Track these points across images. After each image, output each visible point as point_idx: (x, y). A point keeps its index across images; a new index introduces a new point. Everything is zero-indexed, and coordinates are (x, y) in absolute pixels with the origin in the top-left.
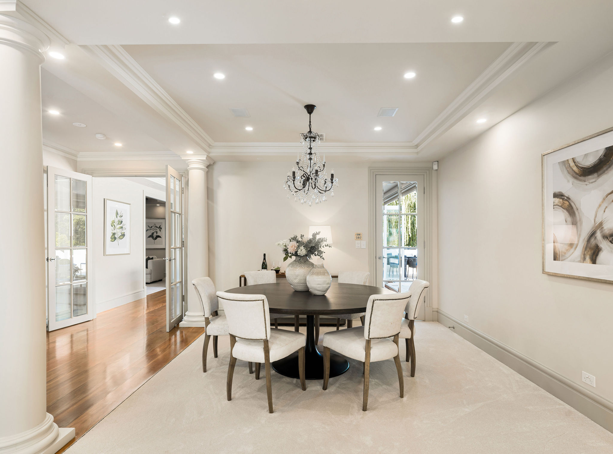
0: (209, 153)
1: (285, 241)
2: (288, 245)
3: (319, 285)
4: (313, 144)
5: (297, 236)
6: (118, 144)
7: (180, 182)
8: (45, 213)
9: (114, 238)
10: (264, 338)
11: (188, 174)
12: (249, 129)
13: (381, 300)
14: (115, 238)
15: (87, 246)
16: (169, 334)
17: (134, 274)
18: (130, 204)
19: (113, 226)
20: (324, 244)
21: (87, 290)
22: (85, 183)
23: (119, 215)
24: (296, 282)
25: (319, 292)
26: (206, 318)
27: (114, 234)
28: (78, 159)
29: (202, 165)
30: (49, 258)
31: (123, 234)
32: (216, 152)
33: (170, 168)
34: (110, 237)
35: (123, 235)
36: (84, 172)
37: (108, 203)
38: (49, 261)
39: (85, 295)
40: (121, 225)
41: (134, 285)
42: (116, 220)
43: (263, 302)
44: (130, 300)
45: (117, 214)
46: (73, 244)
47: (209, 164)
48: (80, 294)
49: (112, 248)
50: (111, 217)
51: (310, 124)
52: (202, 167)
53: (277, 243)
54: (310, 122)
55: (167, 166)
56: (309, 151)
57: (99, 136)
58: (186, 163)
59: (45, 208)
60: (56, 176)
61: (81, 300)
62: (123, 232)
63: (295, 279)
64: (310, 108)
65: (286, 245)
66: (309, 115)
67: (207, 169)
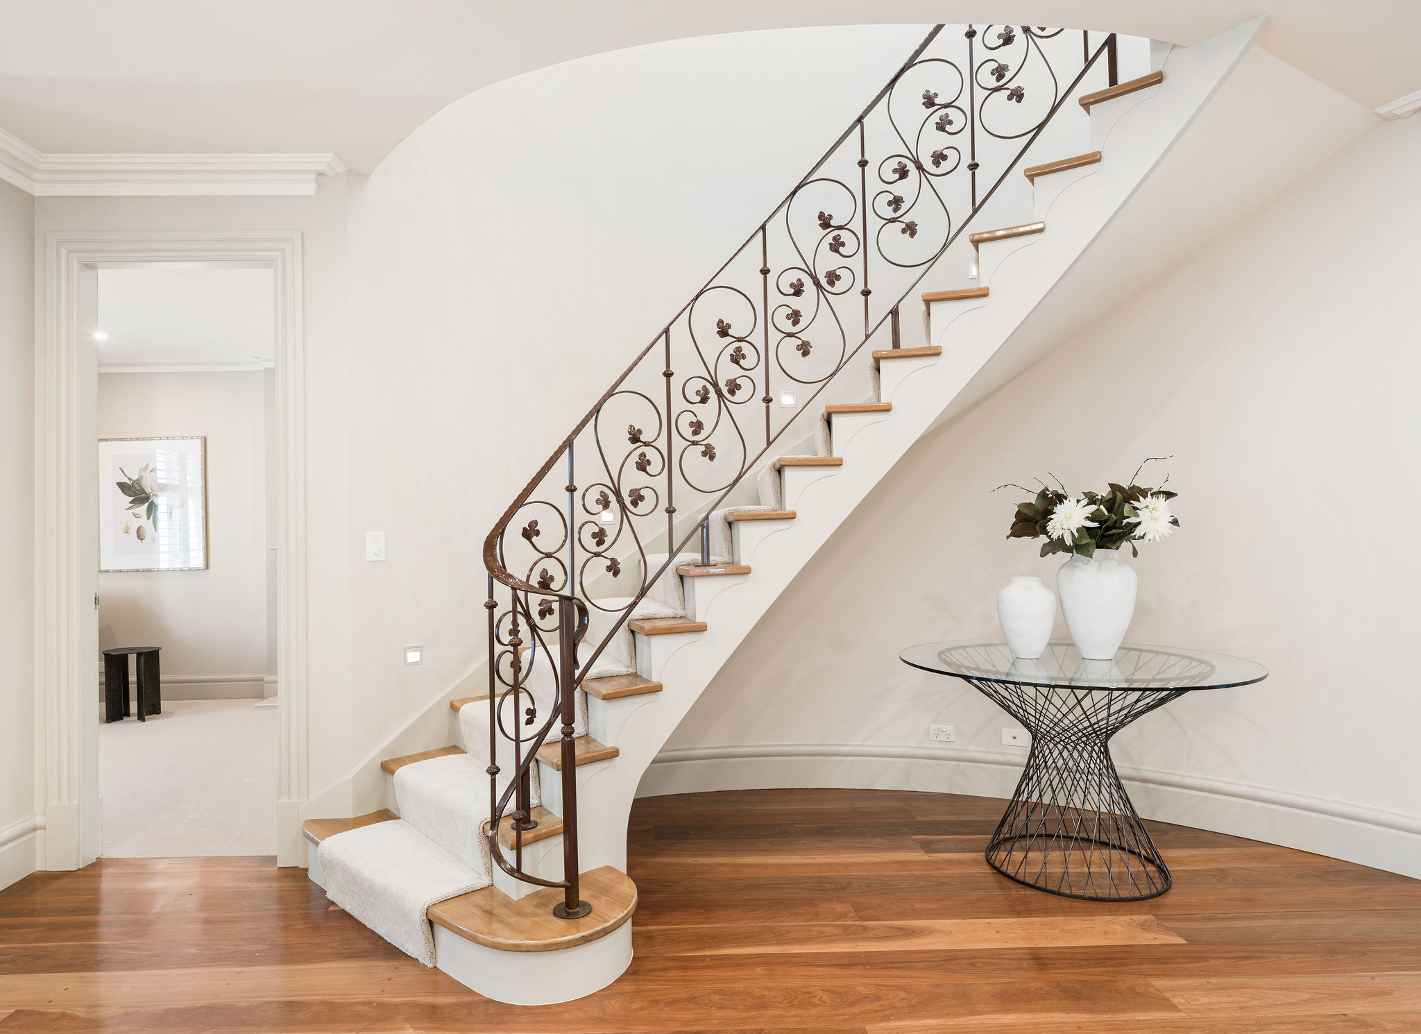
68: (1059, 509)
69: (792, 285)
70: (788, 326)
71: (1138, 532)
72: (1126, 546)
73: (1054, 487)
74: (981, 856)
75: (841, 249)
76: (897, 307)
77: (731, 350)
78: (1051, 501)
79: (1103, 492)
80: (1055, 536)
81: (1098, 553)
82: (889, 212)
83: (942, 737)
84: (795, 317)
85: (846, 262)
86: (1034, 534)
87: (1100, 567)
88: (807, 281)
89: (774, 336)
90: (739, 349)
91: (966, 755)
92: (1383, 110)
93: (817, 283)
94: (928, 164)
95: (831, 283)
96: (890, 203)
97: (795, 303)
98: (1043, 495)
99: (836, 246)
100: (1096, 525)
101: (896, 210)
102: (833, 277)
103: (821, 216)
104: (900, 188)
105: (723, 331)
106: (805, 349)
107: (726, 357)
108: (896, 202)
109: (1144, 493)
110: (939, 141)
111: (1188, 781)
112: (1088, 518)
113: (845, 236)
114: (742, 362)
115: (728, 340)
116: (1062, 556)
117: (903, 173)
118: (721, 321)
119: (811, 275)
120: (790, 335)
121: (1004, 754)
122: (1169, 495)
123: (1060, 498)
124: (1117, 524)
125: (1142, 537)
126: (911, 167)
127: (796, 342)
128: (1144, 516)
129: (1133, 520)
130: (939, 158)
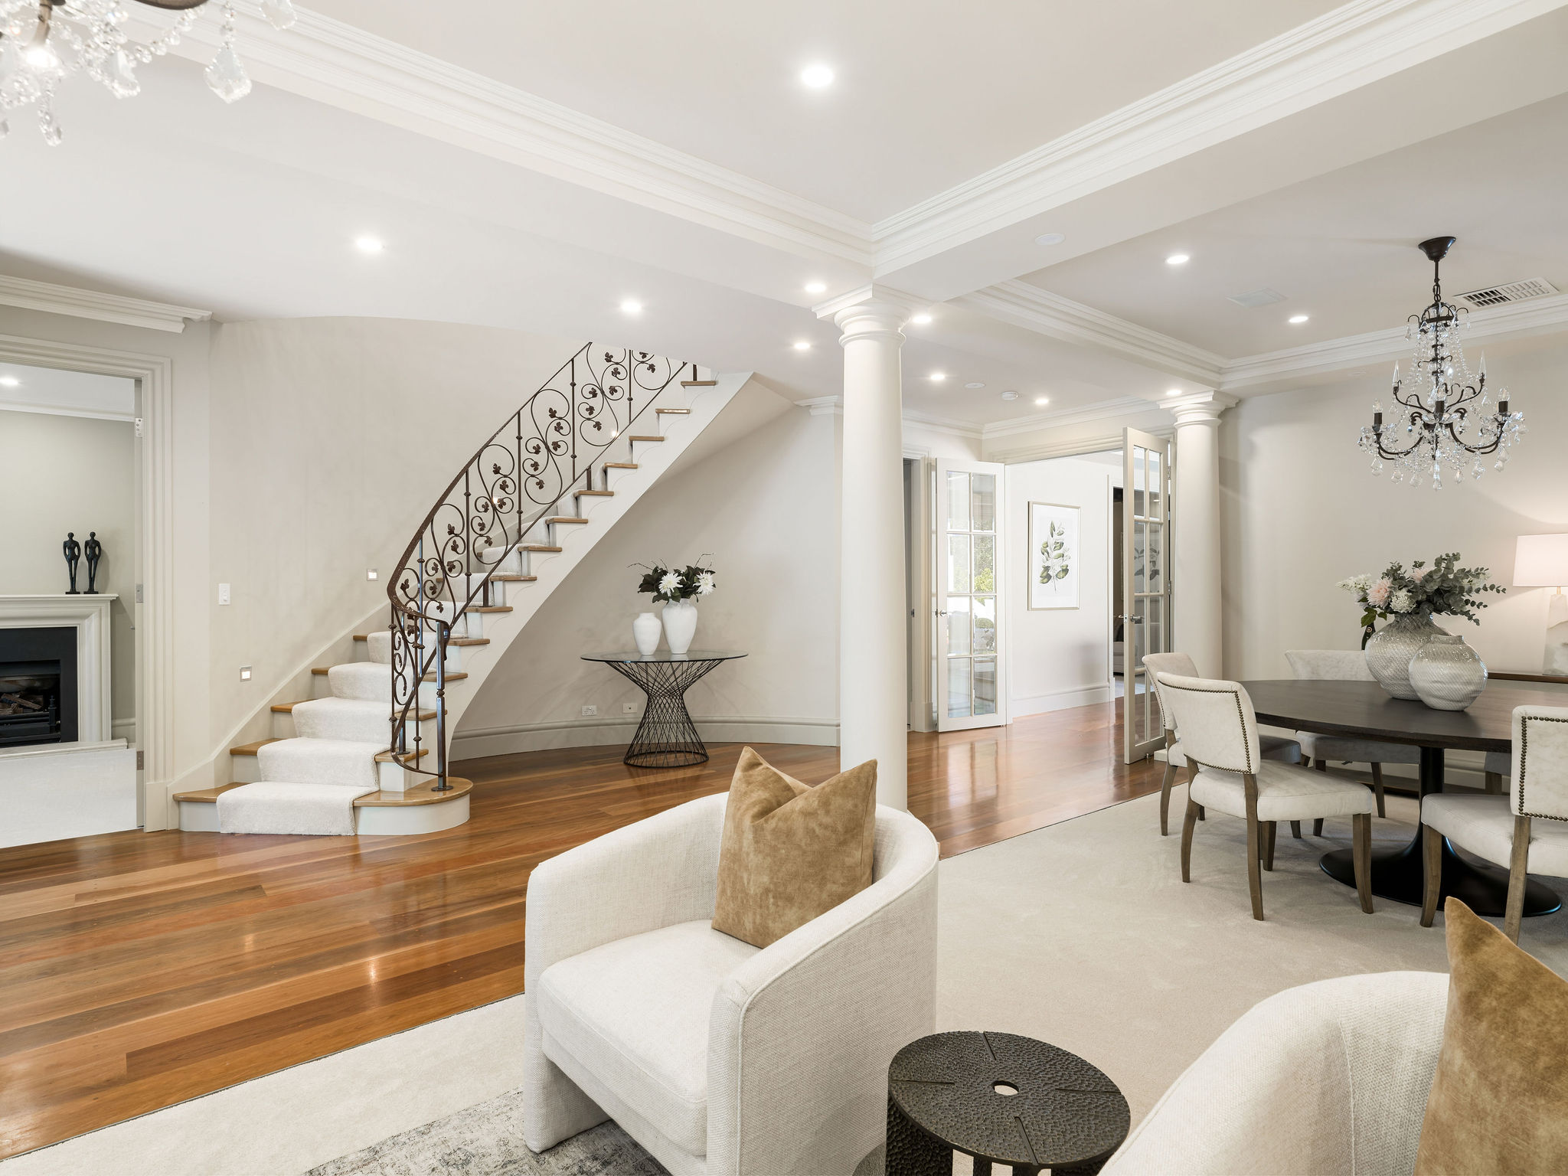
0: (1220, 384)
1: (1362, 577)
2: (1371, 587)
3: (1439, 685)
4: (1444, 336)
5: (1401, 566)
6: (1042, 401)
7: (1162, 455)
8: (934, 536)
9: (1047, 577)
10: (1245, 768)
11: (1175, 437)
12: (1298, 319)
13: (1547, 719)
14: (1049, 577)
15: (996, 592)
16: (1130, 768)
17: (1087, 650)
18: (1078, 508)
19: (1045, 553)
20: (1478, 583)
21: (996, 675)
22: (993, 478)
23: (1057, 532)
24: (1387, 674)
25: (1440, 701)
26: (1169, 730)
27: (1047, 568)
28: (984, 437)
29: (1206, 415)
30: (939, 612)
31: (1064, 568)
32: (1235, 382)
33: (1131, 432)
34: (1040, 575)
35: (1066, 571)
36: (992, 458)
37: (1035, 508)
38: (939, 615)
39: (993, 682)
40: (1061, 551)
41: (1088, 671)
42: (1051, 541)
43: (1237, 696)
44: (1080, 701)
45: (1053, 529)
46: (973, 590)
47: (1223, 408)
48: (987, 681)
49: (1043, 595)
50: (1040, 536)
51: (1438, 285)
52: (1206, 417)
53: (1341, 583)
54: (1437, 280)
55: (1125, 430)
56: (1431, 353)
57: (1007, 396)
58: (1171, 415)
59: (934, 528)
60: (949, 473)
61: (987, 689)
62: (1065, 563)
63: (1385, 667)
64: (1436, 248)
65: (1366, 587)
66: (1433, 263)
67: (1220, 421)
68: (664, 578)
69: (534, 448)
70: (531, 471)
71: (699, 590)
72: (693, 597)
73: (661, 566)
74: (622, 763)
75: (561, 431)
76: (590, 467)
77: (500, 482)
78: (660, 574)
79: (683, 570)
80: (663, 592)
81: (682, 600)
82: (586, 414)
83: (589, 713)
84: (535, 466)
85: (563, 438)
86: (653, 591)
87: (682, 607)
88: (542, 446)
89: (524, 476)
90: (504, 482)
91: (603, 722)
92: (796, 403)
93: (547, 447)
94: (607, 392)
95: (556, 449)
96: (587, 410)
97: (536, 458)
98: (656, 570)
99: (558, 428)
100: (682, 586)
101: (590, 414)
102: (556, 446)
103: (551, 410)
104: (593, 402)
105: (497, 470)
106: (541, 485)
107: (498, 486)
108: (591, 410)
109: (702, 571)
110: (614, 382)
111: (715, 719)
112: (678, 583)
113: (563, 423)
114: (506, 489)
115: (499, 476)
116: (662, 602)
117: (594, 395)
118: (495, 465)
119: (544, 442)
120: (533, 476)
121: (624, 718)
122: (712, 572)
123: (665, 573)
124: (690, 586)
125: (701, 593)
126: (598, 391)
127: (535, 480)
128: (702, 582)
129: (697, 584)
130: (613, 390)
